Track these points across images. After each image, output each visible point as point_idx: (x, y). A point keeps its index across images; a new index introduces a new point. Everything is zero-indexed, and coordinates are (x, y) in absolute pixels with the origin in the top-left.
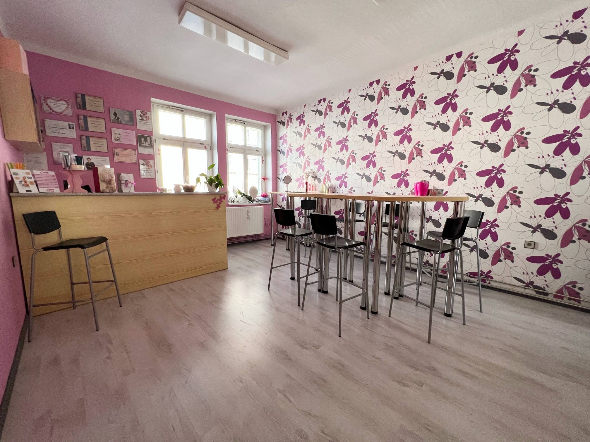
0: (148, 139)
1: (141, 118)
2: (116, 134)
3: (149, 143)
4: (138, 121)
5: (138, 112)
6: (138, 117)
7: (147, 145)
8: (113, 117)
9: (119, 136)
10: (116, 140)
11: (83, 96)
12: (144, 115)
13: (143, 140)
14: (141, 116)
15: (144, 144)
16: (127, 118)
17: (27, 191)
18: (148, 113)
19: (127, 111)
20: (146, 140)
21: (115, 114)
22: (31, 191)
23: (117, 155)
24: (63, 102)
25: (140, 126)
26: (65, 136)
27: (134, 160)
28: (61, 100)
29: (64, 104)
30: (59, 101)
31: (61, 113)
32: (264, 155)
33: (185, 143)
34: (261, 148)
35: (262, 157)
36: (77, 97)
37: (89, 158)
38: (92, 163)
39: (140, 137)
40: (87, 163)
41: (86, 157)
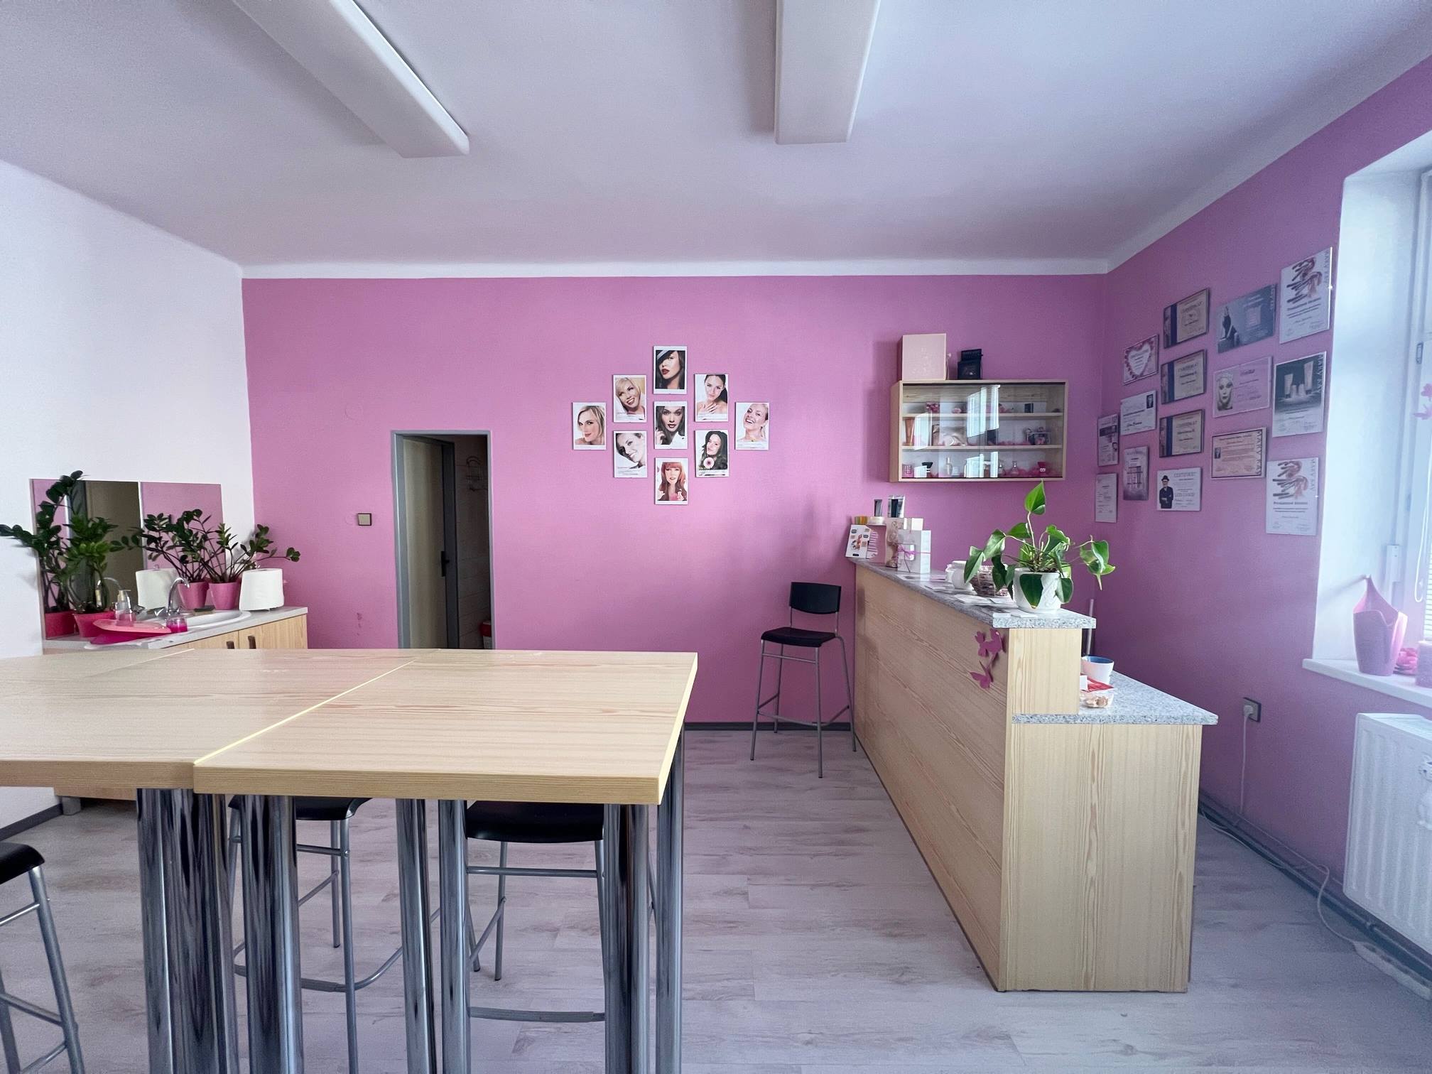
0: (1308, 369)
3: (1309, 386)
7: (1303, 396)
8: (1221, 332)
11: (1174, 308)
15: (1294, 398)
19: (1257, 291)
21: (1227, 322)
23: (1217, 456)
24: (1146, 347)
25: (1291, 326)
26: (1141, 428)
27: (1256, 464)
28: (1144, 343)
29: (1146, 351)
30: (1141, 347)
31: (1142, 375)
36: (1165, 319)
37: (1165, 477)
38: (1170, 490)
39: (1282, 370)
40: (1162, 491)
41: (1161, 475)
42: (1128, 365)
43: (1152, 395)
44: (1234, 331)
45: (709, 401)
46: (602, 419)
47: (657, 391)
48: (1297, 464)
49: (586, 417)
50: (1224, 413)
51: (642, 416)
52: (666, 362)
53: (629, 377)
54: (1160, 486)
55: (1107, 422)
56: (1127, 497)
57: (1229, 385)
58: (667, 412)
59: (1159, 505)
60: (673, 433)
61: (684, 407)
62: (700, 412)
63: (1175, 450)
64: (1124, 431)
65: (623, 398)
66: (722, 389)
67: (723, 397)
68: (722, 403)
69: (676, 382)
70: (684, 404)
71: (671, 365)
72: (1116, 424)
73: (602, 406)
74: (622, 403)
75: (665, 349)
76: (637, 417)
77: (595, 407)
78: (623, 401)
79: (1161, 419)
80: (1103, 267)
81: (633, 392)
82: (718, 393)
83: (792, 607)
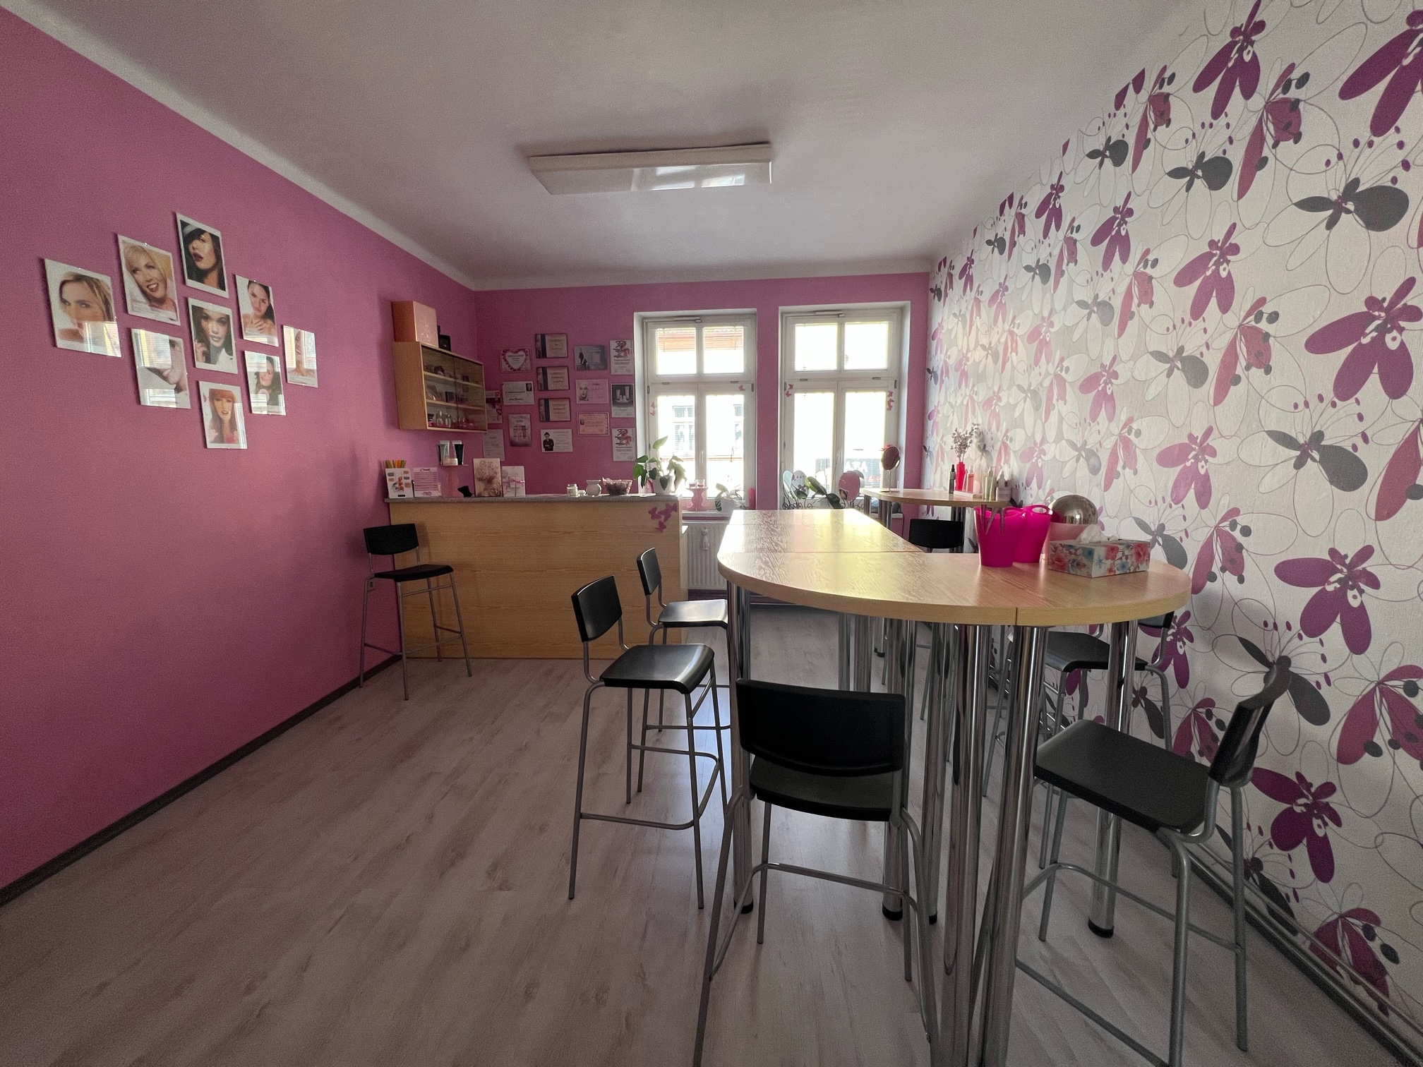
0: (627, 389)
1: (616, 354)
2: (581, 389)
3: (628, 397)
4: (613, 359)
5: (613, 344)
6: (613, 353)
7: (625, 401)
8: (578, 361)
9: (585, 391)
10: (581, 400)
11: (543, 337)
12: (622, 347)
13: (618, 392)
14: (617, 351)
15: (621, 401)
16: (597, 359)
17: (399, 496)
18: (628, 342)
19: (597, 346)
20: (623, 393)
21: (581, 356)
22: (404, 496)
23: (583, 424)
24: (521, 353)
25: (616, 368)
26: (521, 402)
27: (605, 429)
28: (520, 350)
29: (523, 356)
30: (517, 352)
31: (519, 369)
32: (897, 387)
33: (701, 385)
34: (886, 370)
35: (890, 394)
36: (536, 341)
37: (547, 433)
38: (551, 441)
39: (615, 388)
40: (545, 442)
41: (543, 432)
42: (505, 360)
43: (527, 384)
44: (585, 362)
45: (256, 317)
46: (106, 302)
47: (190, 282)
48: (626, 430)
49: (73, 292)
50: (582, 402)
51: (172, 314)
52: (196, 244)
53: (145, 245)
54: (543, 438)
55: (492, 394)
56: (513, 444)
57: (586, 389)
58: (207, 318)
59: (543, 450)
60: (219, 350)
61: (228, 316)
62: (247, 329)
63: (552, 418)
64: (506, 402)
65: (140, 277)
66: (267, 305)
67: (269, 314)
68: (269, 321)
69: (213, 276)
70: (228, 311)
71: (203, 248)
72: (499, 397)
73: (106, 280)
74: (140, 286)
75: (195, 224)
76: (165, 315)
77: (91, 278)
78: (141, 283)
79: (539, 400)
80: (472, 285)
81: (154, 274)
82: (264, 308)
83: (372, 553)
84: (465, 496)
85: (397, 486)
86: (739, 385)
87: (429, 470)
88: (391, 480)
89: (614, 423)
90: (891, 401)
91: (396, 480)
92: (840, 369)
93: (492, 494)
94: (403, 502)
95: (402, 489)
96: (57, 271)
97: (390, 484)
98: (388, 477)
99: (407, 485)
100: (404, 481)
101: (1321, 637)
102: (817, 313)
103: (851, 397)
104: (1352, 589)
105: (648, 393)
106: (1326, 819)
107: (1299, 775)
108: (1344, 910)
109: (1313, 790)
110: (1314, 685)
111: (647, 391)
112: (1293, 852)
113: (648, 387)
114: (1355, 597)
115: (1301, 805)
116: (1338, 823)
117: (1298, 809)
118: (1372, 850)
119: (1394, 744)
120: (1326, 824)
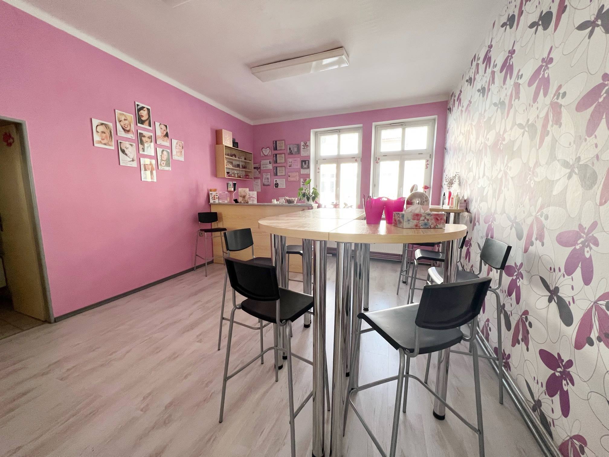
0: (307, 162)
1: (303, 147)
2: (289, 162)
3: (307, 165)
4: (302, 149)
5: (302, 143)
6: (302, 147)
7: (306, 167)
8: (288, 150)
9: (291, 163)
10: (289, 167)
11: (276, 142)
12: (305, 144)
13: (304, 163)
14: (304, 146)
15: (304, 167)
16: (296, 150)
17: (214, 202)
18: (308, 142)
19: (296, 144)
20: (305, 164)
21: (290, 149)
23: (289, 177)
24: (268, 149)
25: (303, 153)
26: (268, 168)
27: (298, 179)
28: (267, 148)
29: (268, 150)
30: (266, 148)
31: (267, 155)
32: (431, 158)
33: (338, 160)
34: (426, 149)
35: (428, 161)
37: (276, 181)
38: (278, 184)
39: (302, 161)
40: (275, 184)
41: (275, 180)
42: (262, 152)
43: (270, 161)
44: (291, 151)
45: (162, 136)
46: (111, 132)
47: (139, 125)
48: (306, 179)
49: (101, 129)
50: (290, 168)
51: (132, 136)
52: (142, 111)
53: (124, 113)
54: (275, 183)
55: (257, 165)
56: (264, 185)
57: (291, 162)
58: (144, 136)
59: (275, 187)
61: (152, 136)
62: (158, 140)
63: (278, 174)
64: (262, 169)
65: (122, 123)
66: (166, 132)
67: (167, 135)
68: (167, 138)
70: (152, 134)
71: (144, 113)
72: (260, 166)
73: (111, 125)
74: (122, 126)
75: (141, 105)
76: (130, 136)
77: (106, 124)
79: (274, 167)
80: (252, 123)
81: (127, 122)
82: (165, 133)
83: (200, 222)
84: (236, 203)
85: (213, 198)
86: (355, 159)
87: (225, 193)
88: (211, 196)
89: (301, 176)
90: (428, 164)
91: (213, 196)
92: (403, 151)
93: (245, 202)
94: (215, 204)
95: (215, 199)
96: (95, 122)
97: (211, 197)
98: (210, 195)
99: (217, 198)
100: (216, 197)
101: (572, 275)
102: (392, 125)
103: (407, 163)
104: (587, 247)
105: (317, 163)
106: (568, 381)
107: (558, 354)
108: (573, 434)
109: (564, 363)
110: (568, 303)
111: (316, 162)
112: (553, 398)
113: (317, 161)
114: (588, 252)
115: (558, 372)
116: (573, 384)
117: (558, 374)
118: (585, 401)
119: (599, 339)
120: (568, 384)
